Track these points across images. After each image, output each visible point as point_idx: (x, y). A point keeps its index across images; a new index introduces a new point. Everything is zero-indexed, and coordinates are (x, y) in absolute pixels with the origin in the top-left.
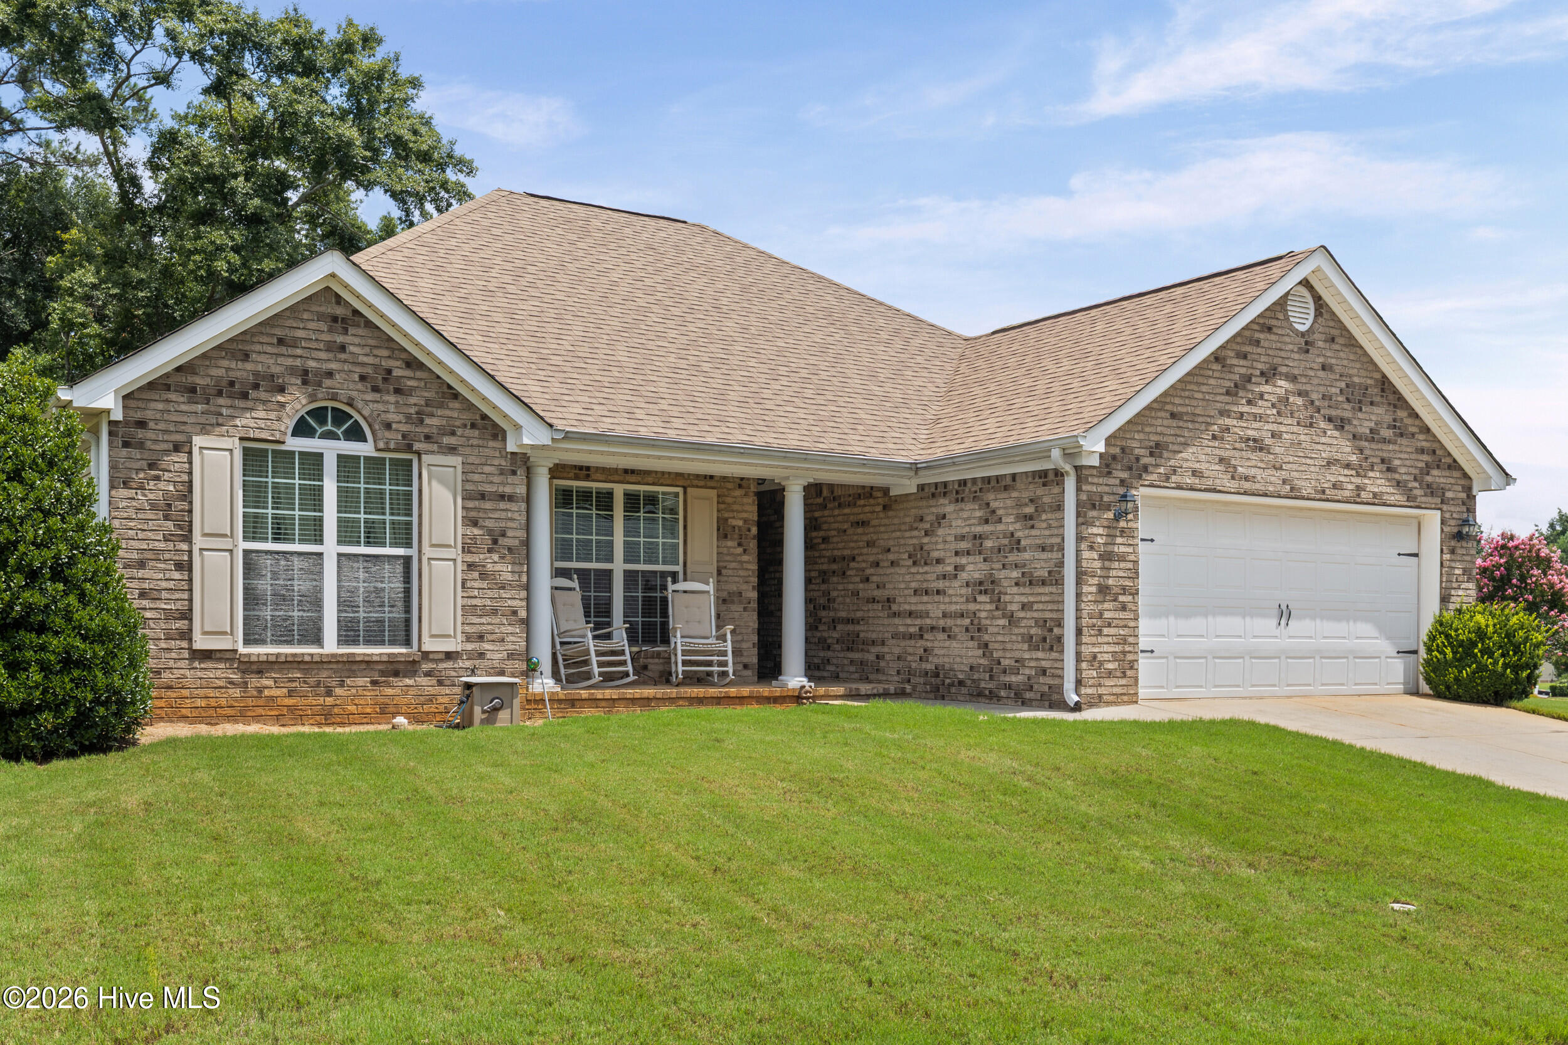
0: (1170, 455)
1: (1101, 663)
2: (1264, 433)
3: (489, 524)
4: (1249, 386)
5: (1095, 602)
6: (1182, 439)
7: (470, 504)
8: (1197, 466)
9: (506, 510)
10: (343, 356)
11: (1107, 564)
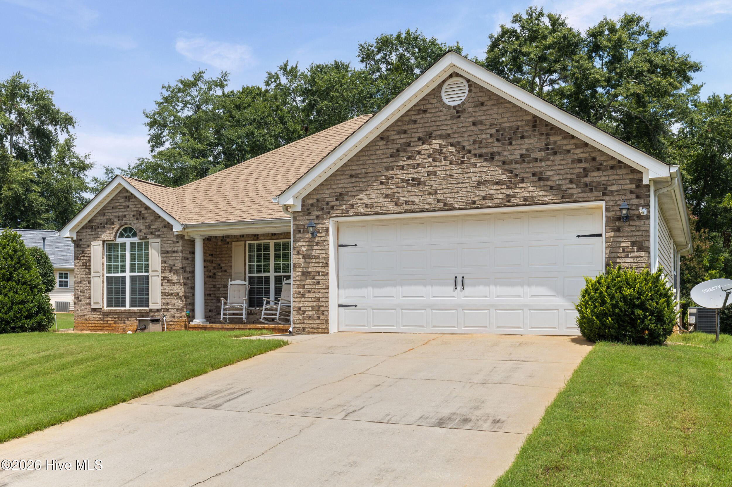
0: (350, 198)
1: (304, 312)
2: (421, 175)
3: (170, 262)
4: (409, 149)
5: (300, 280)
6: (358, 188)
7: (164, 255)
8: (369, 201)
9: (175, 256)
10: (128, 209)
11: (308, 260)
